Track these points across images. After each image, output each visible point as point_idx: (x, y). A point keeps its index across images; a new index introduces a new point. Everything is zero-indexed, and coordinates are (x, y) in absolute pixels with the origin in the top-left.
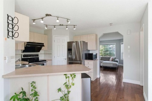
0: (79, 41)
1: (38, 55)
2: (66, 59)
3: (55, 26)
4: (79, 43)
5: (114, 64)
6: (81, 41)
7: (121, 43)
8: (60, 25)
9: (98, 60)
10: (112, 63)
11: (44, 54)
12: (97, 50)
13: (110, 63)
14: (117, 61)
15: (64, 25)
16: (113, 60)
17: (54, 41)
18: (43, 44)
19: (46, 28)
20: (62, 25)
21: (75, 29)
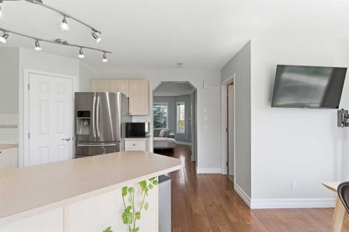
2: (68, 140)
3: (37, 40)
5: (170, 143)
7: (177, 103)
8: (58, 41)
9: (150, 136)
10: (167, 141)
12: (149, 115)
13: (163, 141)
14: (173, 137)
15: (68, 42)
16: (166, 135)
17: (26, 87)
20: (65, 43)
21: (105, 60)
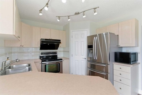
0: (104, 34)
1: (56, 53)
2: (85, 59)
3: (69, 16)
4: (104, 35)
6: (107, 33)
11: (63, 51)
12: (138, 46)
17: (71, 37)
18: (60, 40)
19: (58, 20)
20: (78, 13)
21: (95, 14)
